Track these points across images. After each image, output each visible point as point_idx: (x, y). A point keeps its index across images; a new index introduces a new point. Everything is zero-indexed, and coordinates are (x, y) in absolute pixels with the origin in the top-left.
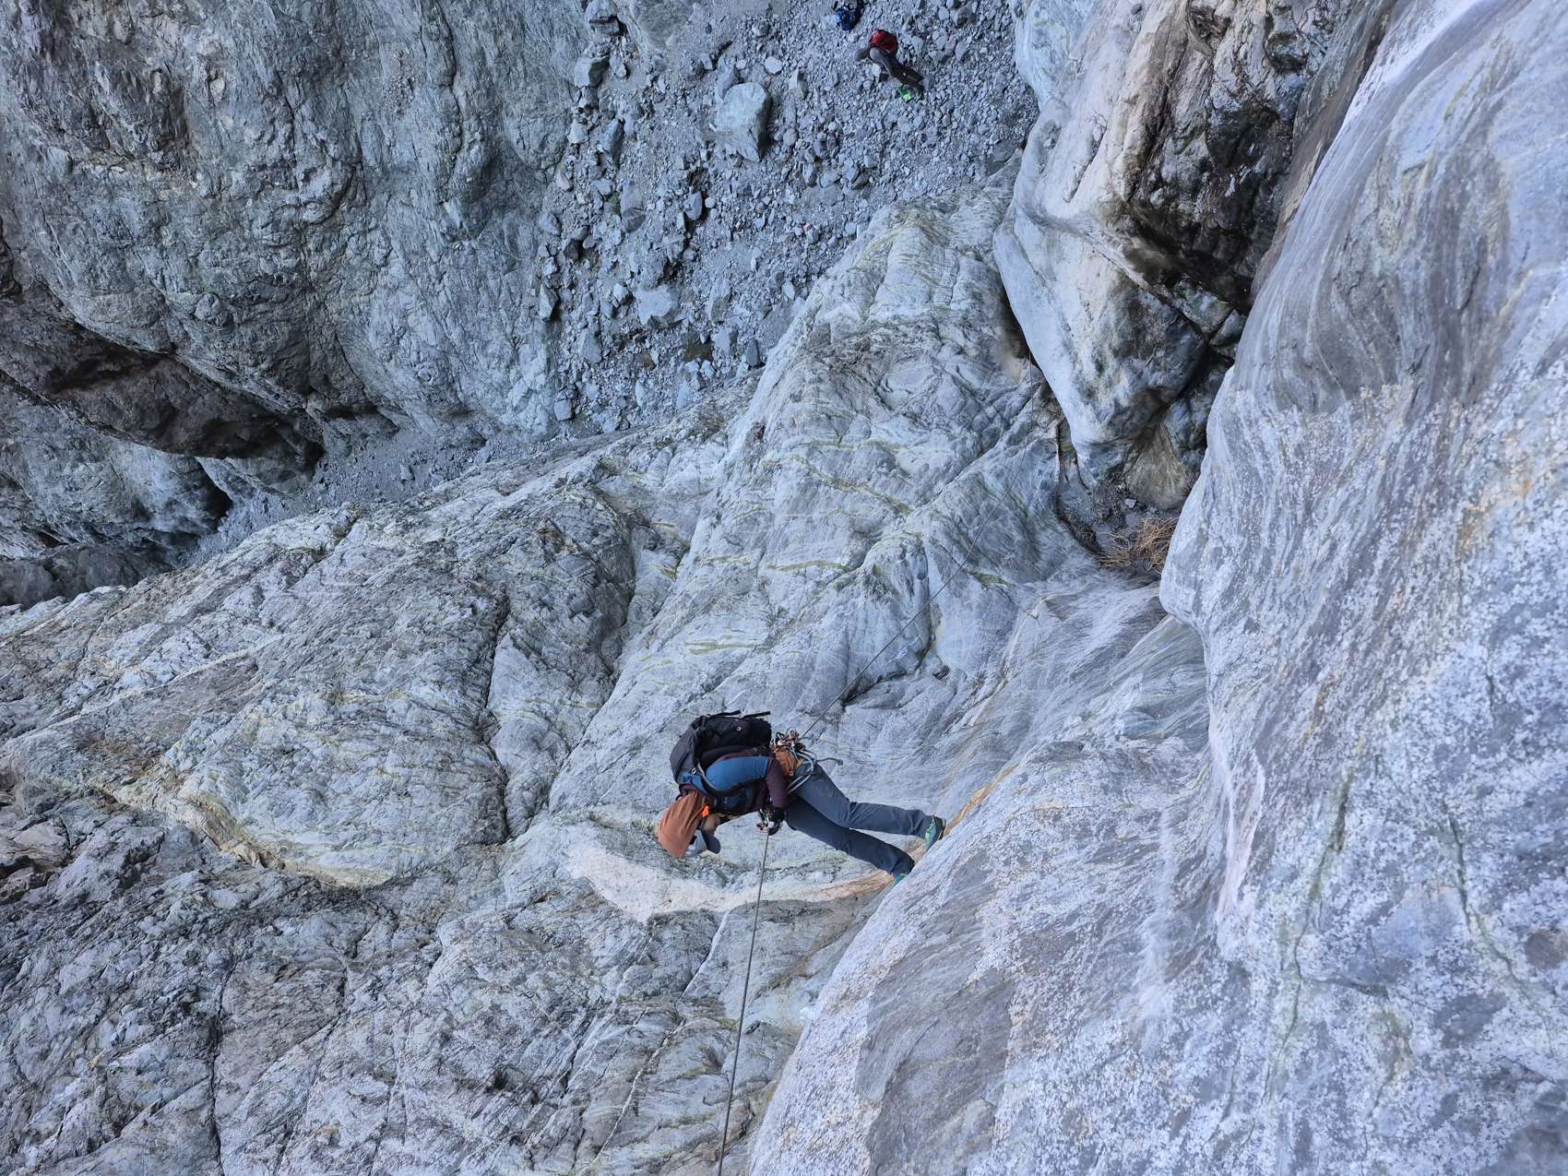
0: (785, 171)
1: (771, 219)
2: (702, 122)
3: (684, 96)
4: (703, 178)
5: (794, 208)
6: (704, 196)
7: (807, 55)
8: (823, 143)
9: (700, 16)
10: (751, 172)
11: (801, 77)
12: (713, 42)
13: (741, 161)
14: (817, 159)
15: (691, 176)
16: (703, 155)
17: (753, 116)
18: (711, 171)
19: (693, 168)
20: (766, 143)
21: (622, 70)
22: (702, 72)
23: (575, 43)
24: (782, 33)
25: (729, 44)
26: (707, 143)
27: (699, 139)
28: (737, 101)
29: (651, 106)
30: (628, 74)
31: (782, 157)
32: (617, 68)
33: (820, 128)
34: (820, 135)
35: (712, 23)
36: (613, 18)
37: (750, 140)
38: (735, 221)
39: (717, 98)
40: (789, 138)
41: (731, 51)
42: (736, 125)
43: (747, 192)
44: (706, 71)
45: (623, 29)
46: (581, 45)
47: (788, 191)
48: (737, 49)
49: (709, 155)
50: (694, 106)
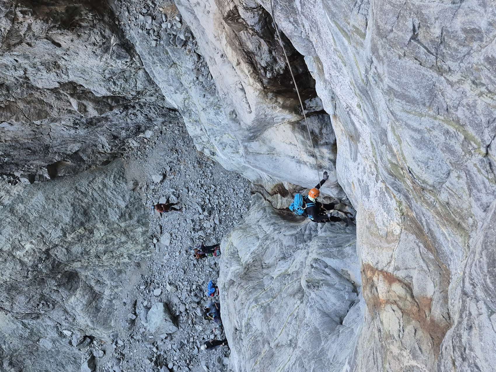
0: (190, 322)
1: (199, 346)
2: (146, 340)
3: (132, 337)
4: (161, 359)
5: (204, 330)
6: (167, 366)
7: (167, 276)
8: (196, 295)
9: (118, 303)
10: (177, 337)
11: (170, 284)
12: (129, 307)
13: (170, 336)
14: (198, 303)
15: (156, 363)
16: (155, 350)
17: (163, 314)
18: (162, 353)
19: (154, 359)
20: (175, 319)
21: (101, 352)
22: (133, 322)
23: (75, 362)
24: (153, 279)
25: (136, 302)
26: (153, 344)
27: (148, 346)
28: (153, 316)
29: (122, 354)
30: (105, 352)
31: (185, 318)
32: (98, 353)
33: (191, 292)
34: (192, 294)
35: (124, 300)
36: (85, 337)
37: (168, 323)
38: (186, 361)
39: (145, 325)
40: (182, 309)
41: (138, 303)
42: (158, 325)
43: (182, 345)
44: (134, 320)
45: (92, 338)
46: (78, 361)
47: (197, 327)
48: (140, 300)
49: (157, 348)
50: (139, 337)
